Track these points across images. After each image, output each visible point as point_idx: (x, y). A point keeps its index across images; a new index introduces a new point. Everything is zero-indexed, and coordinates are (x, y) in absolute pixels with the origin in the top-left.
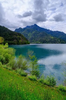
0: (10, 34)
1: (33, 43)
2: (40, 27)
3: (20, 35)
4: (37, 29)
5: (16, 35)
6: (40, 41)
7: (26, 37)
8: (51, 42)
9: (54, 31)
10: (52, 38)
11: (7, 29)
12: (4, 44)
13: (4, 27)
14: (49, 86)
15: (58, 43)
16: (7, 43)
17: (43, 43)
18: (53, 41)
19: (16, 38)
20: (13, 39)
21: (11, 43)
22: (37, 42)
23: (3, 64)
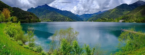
0: (23, 14)
1: (44, 21)
2: (51, 7)
3: (31, 14)
4: (47, 9)
5: (28, 14)
6: (50, 19)
7: (37, 16)
8: (61, 20)
9: (64, 11)
10: (62, 16)
11: (20, 9)
12: (17, 23)
13: (18, 8)
14: (35, 52)
15: (67, 21)
16: (20, 22)
17: (53, 21)
18: (62, 19)
19: (28, 17)
20: (25, 18)
21: (23, 21)
22: (47, 20)
23: (10, 37)
